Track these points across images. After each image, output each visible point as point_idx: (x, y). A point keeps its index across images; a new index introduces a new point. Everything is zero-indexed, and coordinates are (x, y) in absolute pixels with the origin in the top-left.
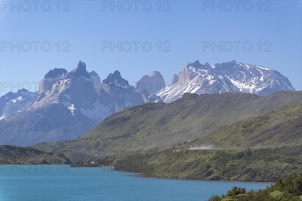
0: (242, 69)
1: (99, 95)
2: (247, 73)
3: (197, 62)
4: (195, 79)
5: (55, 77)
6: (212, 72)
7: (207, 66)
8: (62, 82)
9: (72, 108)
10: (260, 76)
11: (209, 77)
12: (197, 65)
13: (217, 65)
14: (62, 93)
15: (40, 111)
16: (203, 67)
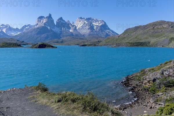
0: (93, 20)
1: (56, 24)
2: (95, 21)
3: (81, 17)
4: (81, 22)
5: (41, 19)
6: (86, 20)
7: (84, 18)
8: (44, 19)
9: (49, 28)
10: (99, 22)
11: (85, 22)
12: (81, 18)
13: (87, 18)
14: (45, 23)
15: (38, 28)
16: (83, 19)
